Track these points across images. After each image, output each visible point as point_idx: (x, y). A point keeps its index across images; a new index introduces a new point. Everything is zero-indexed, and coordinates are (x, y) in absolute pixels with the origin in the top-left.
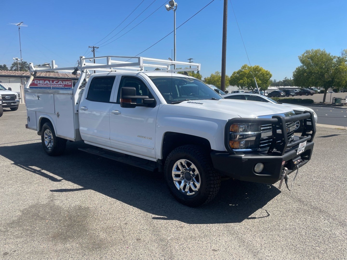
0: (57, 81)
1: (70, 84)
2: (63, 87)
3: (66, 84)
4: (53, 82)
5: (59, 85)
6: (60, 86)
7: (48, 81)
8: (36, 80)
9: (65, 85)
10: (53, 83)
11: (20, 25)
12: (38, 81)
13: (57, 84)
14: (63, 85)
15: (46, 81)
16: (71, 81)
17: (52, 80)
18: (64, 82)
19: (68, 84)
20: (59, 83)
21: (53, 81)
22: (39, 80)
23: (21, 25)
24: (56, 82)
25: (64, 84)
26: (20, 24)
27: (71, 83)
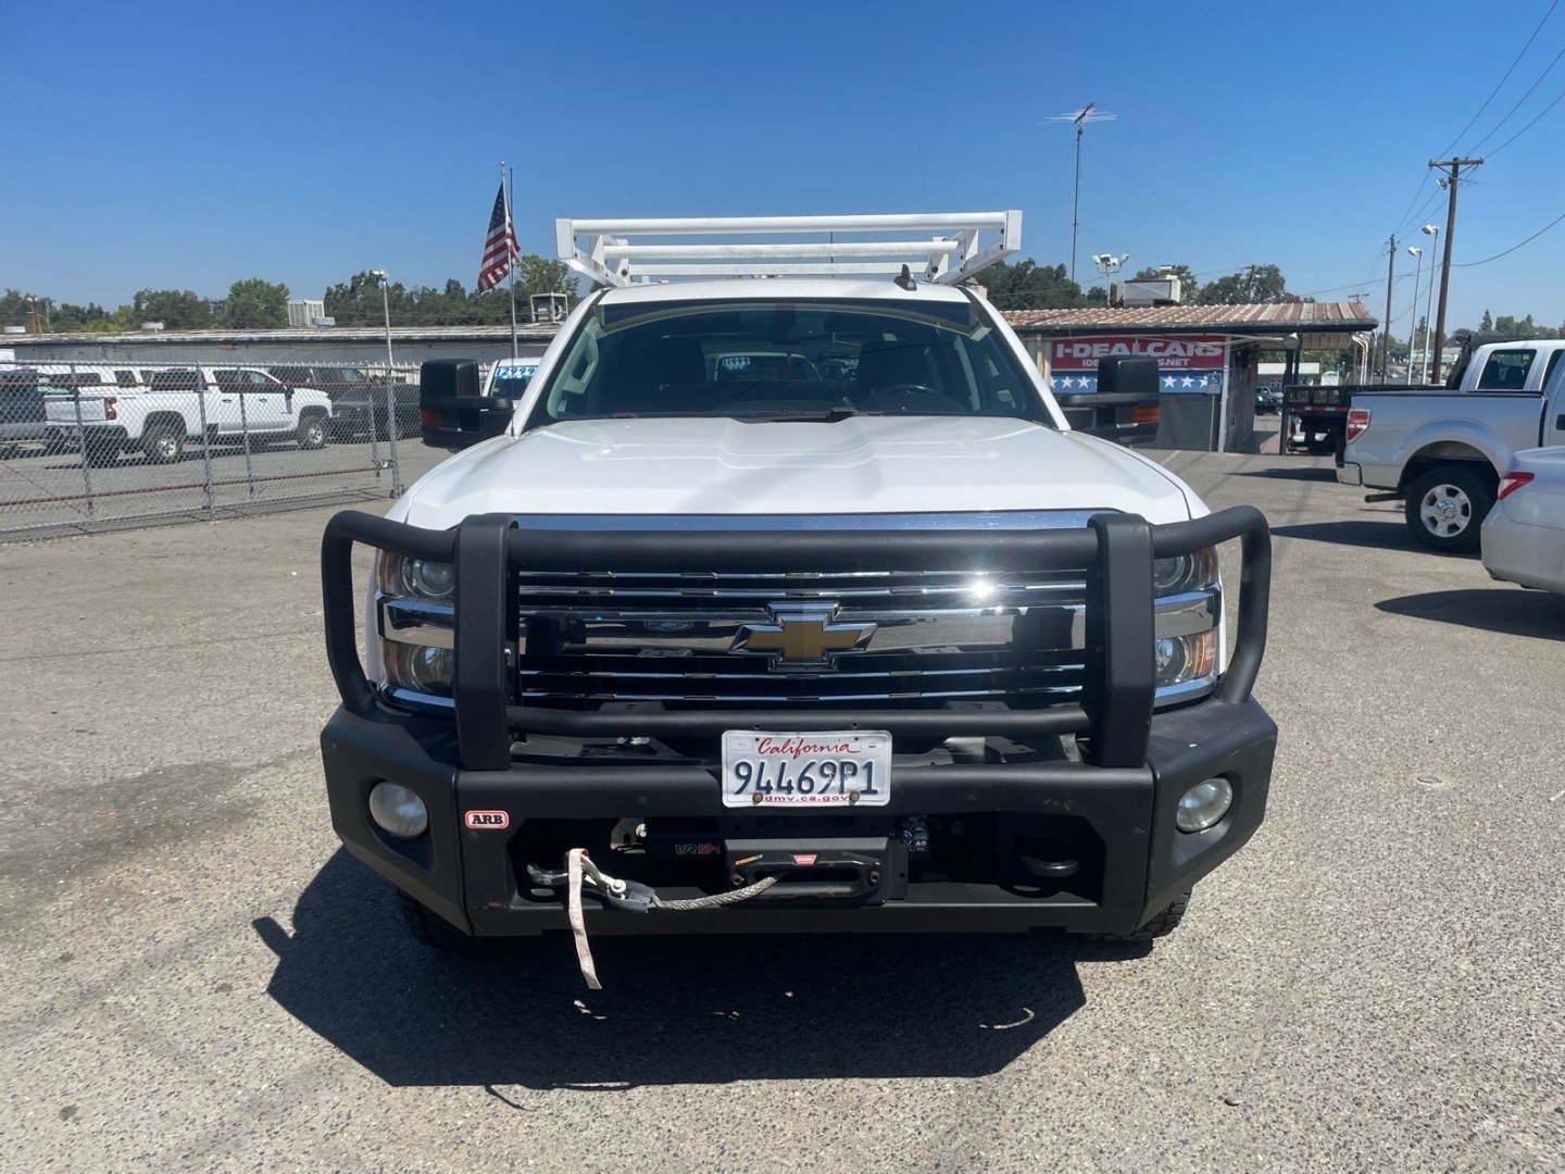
0: (1162, 345)
1: (1218, 352)
2: (1183, 366)
3: (1200, 353)
4: (1143, 348)
5: (1168, 361)
6: (1170, 366)
7: (1123, 346)
8: (1079, 342)
9: (1195, 360)
10: (1145, 351)
11: (1086, 119)
12: (1087, 347)
13: (1160, 354)
14: (1186, 360)
15: (1118, 346)
16: (1223, 339)
17: (1140, 341)
18: (1190, 346)
19: (1208, 354)
20: (1169, 352)
21: (1144, 345)
22: (1090, 342)
23: (1090, 115)
24: (1156, 350)
25: (1190, 353)
26: (1084, 114)
27: (1223, 347)
